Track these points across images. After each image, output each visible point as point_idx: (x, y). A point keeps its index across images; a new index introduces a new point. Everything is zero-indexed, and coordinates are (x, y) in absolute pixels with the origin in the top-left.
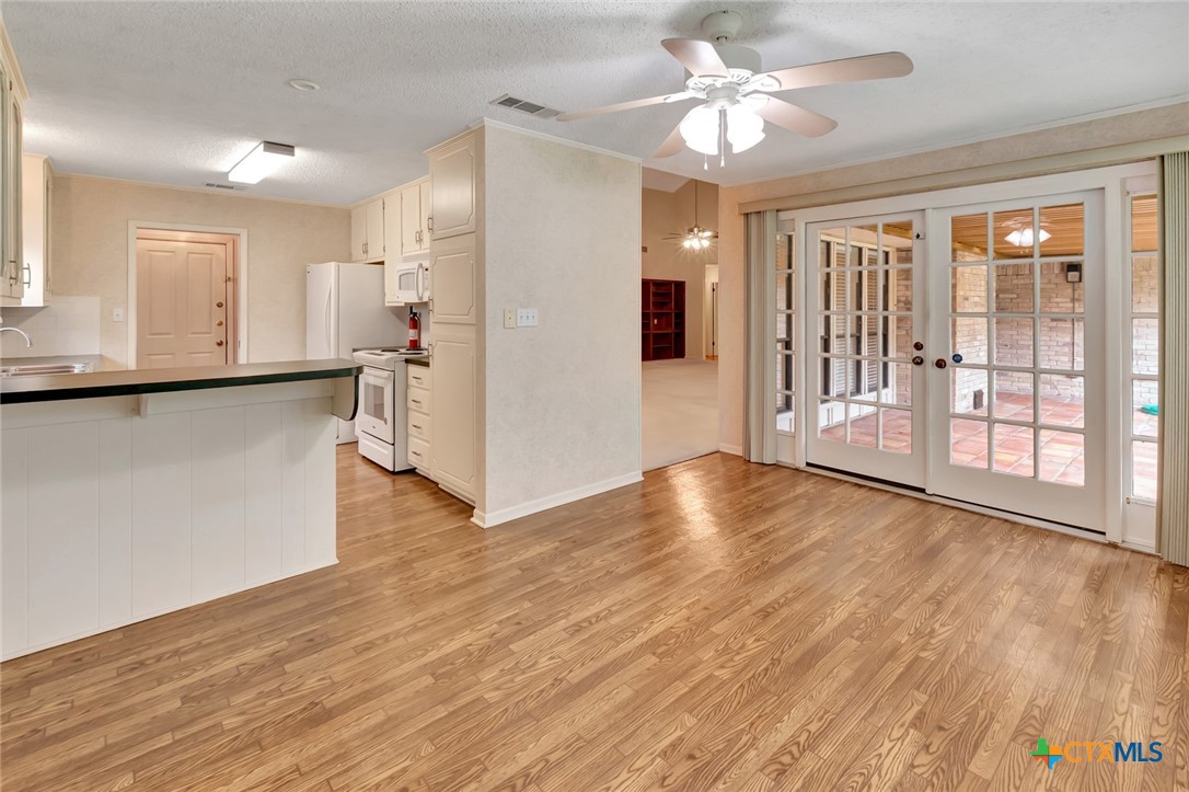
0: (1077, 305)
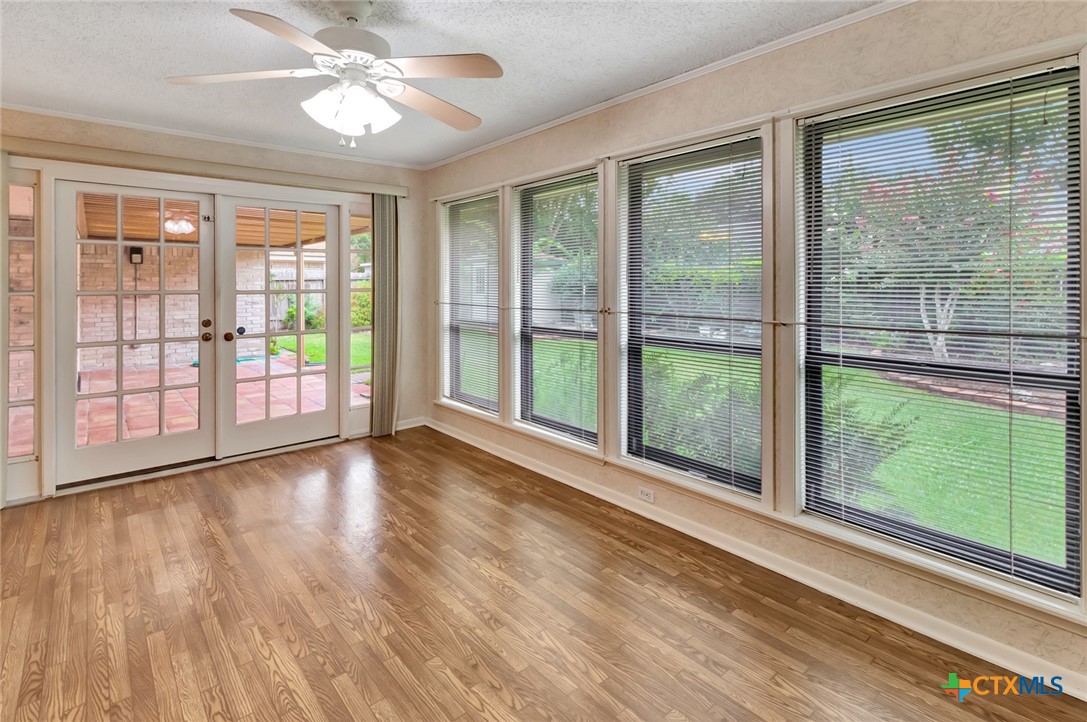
0: (138, 283)
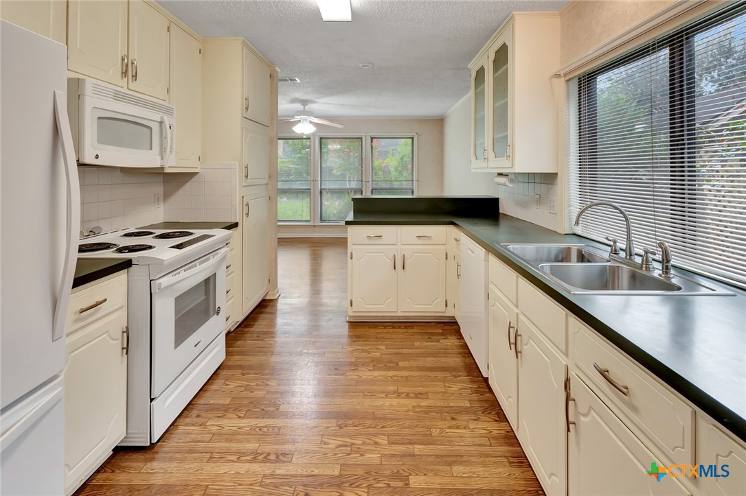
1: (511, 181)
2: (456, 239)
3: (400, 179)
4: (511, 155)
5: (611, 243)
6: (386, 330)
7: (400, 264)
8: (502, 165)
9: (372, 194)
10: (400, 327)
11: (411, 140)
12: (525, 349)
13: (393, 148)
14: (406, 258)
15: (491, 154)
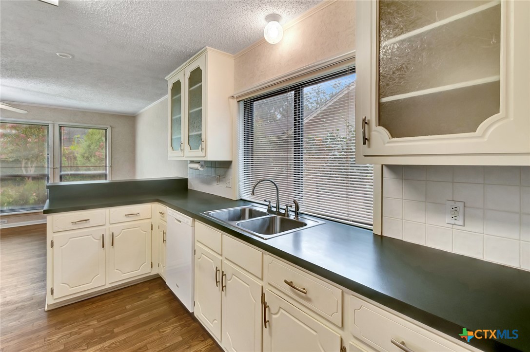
1: (202, 166)
2: (161, 213)
3: (87, 164)
4: (204, 148)
5: (268, 203)
6: (94, 306)
7: (108, 241)
8: (197, 155)
9: (61, 180)
10: (109, 298)
11: (104, 131)
12: (229, 283)
13: (79, 136)
14: (115, 235)
15: (187, 147)
